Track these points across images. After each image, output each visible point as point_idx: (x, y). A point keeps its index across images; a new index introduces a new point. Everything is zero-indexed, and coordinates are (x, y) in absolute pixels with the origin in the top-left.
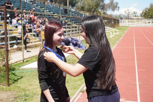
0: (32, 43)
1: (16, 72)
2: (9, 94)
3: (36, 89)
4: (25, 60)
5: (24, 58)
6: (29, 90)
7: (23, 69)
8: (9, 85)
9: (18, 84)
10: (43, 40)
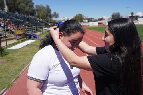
0: (10, 37)
1: (5, 51)
2: (3, 60)
3: (16, 57)
4: (8, 46)
5: (7, 44)
6: (13, 58)
7: (8, 50)
8: (2, 56)
9: (7, 56)
10: (17, 35)
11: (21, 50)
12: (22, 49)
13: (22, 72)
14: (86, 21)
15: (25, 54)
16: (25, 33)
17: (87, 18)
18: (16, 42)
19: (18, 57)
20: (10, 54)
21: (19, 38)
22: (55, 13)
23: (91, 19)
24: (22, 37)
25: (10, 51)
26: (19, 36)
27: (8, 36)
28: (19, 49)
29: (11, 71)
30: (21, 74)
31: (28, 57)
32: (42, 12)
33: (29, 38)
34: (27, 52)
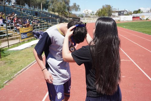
0: (14, 36)
1: (5, 52)
2: (1, 62)
3: (16, 59)
4: (9, 46)
6: (12, 60)
7: (9, 51)
8: (1, 58)
9: (6, 57)
10: (21, 34)
11: (23, 51)
12: (25, 49)
13: (17, 74)
14: (117, 14)
15: (27, 55)
16: (32, 31)
17: (117, 10)
18: (20, 41)
19: (18, 59)
20: (10, 55)
21: (23, 37)
22: (75, 5)
23: (124, 11)
24: (28, 36)
25: (11, 52)
26: (24, 35)
27: (12, 34)
28: (22, 50)
29: (7, 73)
30: (16, 76)
31: (29, 59)
32: (58, 4)
33: (36, 37)
34: (29, 54)
